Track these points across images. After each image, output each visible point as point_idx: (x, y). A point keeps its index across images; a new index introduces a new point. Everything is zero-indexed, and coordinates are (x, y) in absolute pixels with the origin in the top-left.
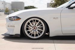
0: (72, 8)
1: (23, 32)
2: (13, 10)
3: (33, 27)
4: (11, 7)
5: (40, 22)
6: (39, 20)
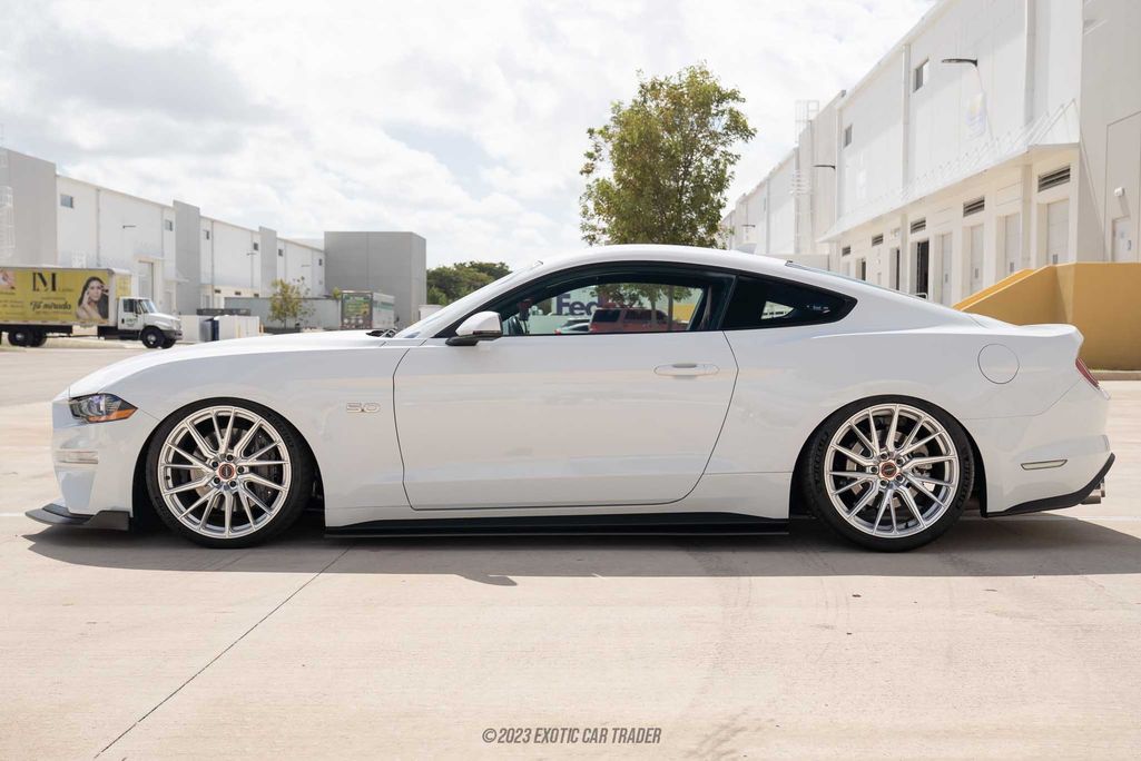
0: (471, 341)
1: (152, 497)
2: (334, 298)
3: (215, 465)
4: (320, 272)
5: (261, 430)
6: (257, 420)
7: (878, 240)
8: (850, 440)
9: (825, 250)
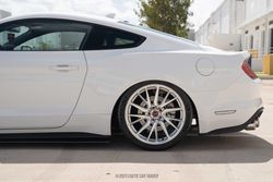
7: (257, 28)
8: (138, 101)
9: (239, 32)
